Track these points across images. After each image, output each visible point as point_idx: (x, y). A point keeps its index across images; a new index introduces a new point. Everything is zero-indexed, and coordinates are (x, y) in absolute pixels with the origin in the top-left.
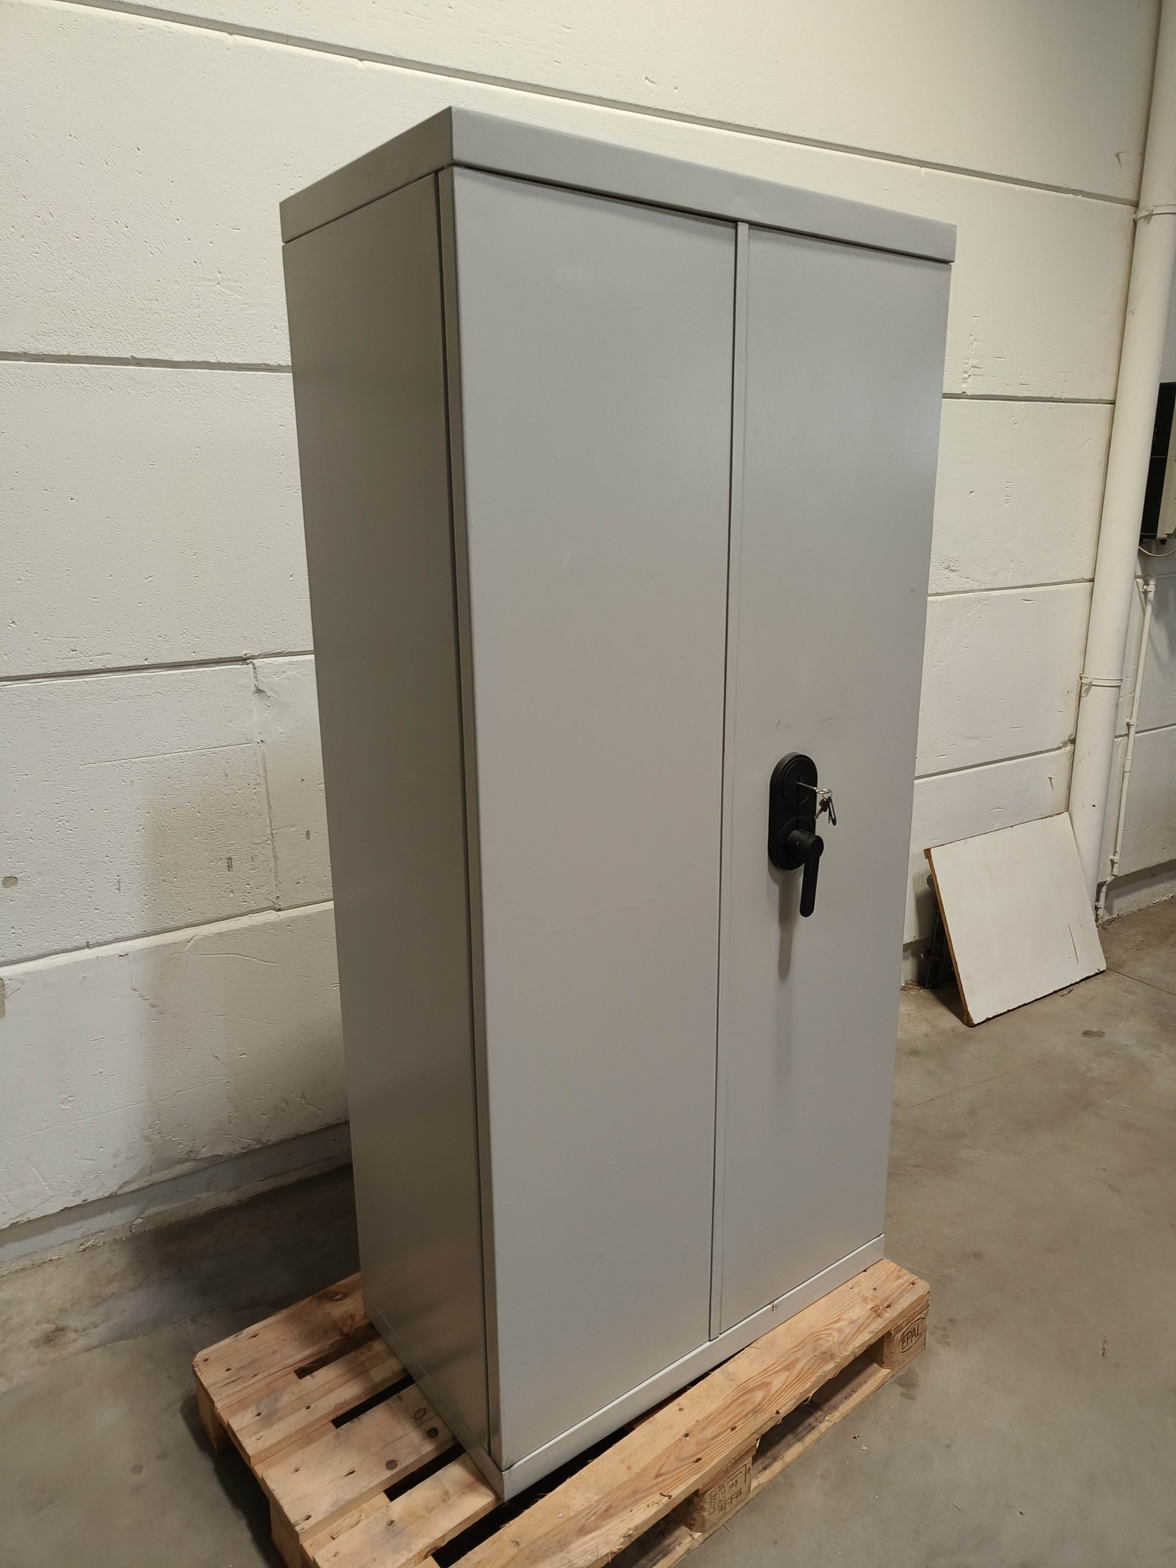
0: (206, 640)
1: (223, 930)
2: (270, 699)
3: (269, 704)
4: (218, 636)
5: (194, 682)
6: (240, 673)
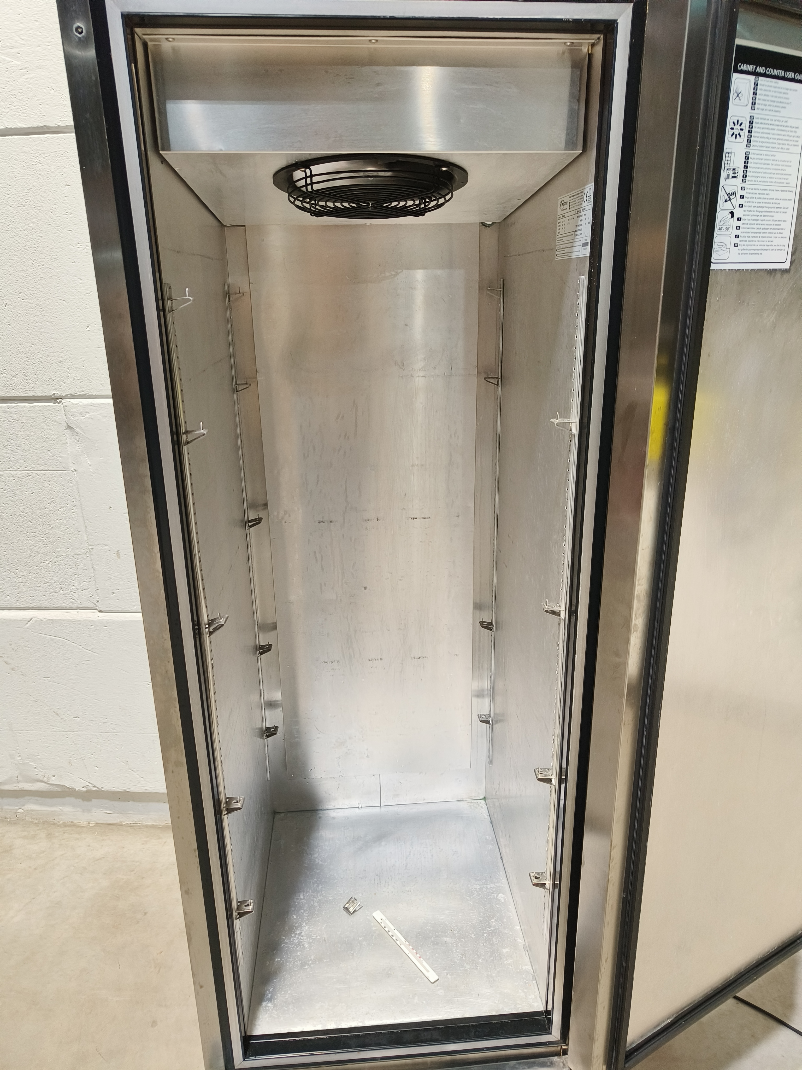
0: (22, 380)
1: (55, 618)
2: (78, 434)
3: (78, 439)
4: (31, 377)
5: (17, 414)
6: (53, 410)
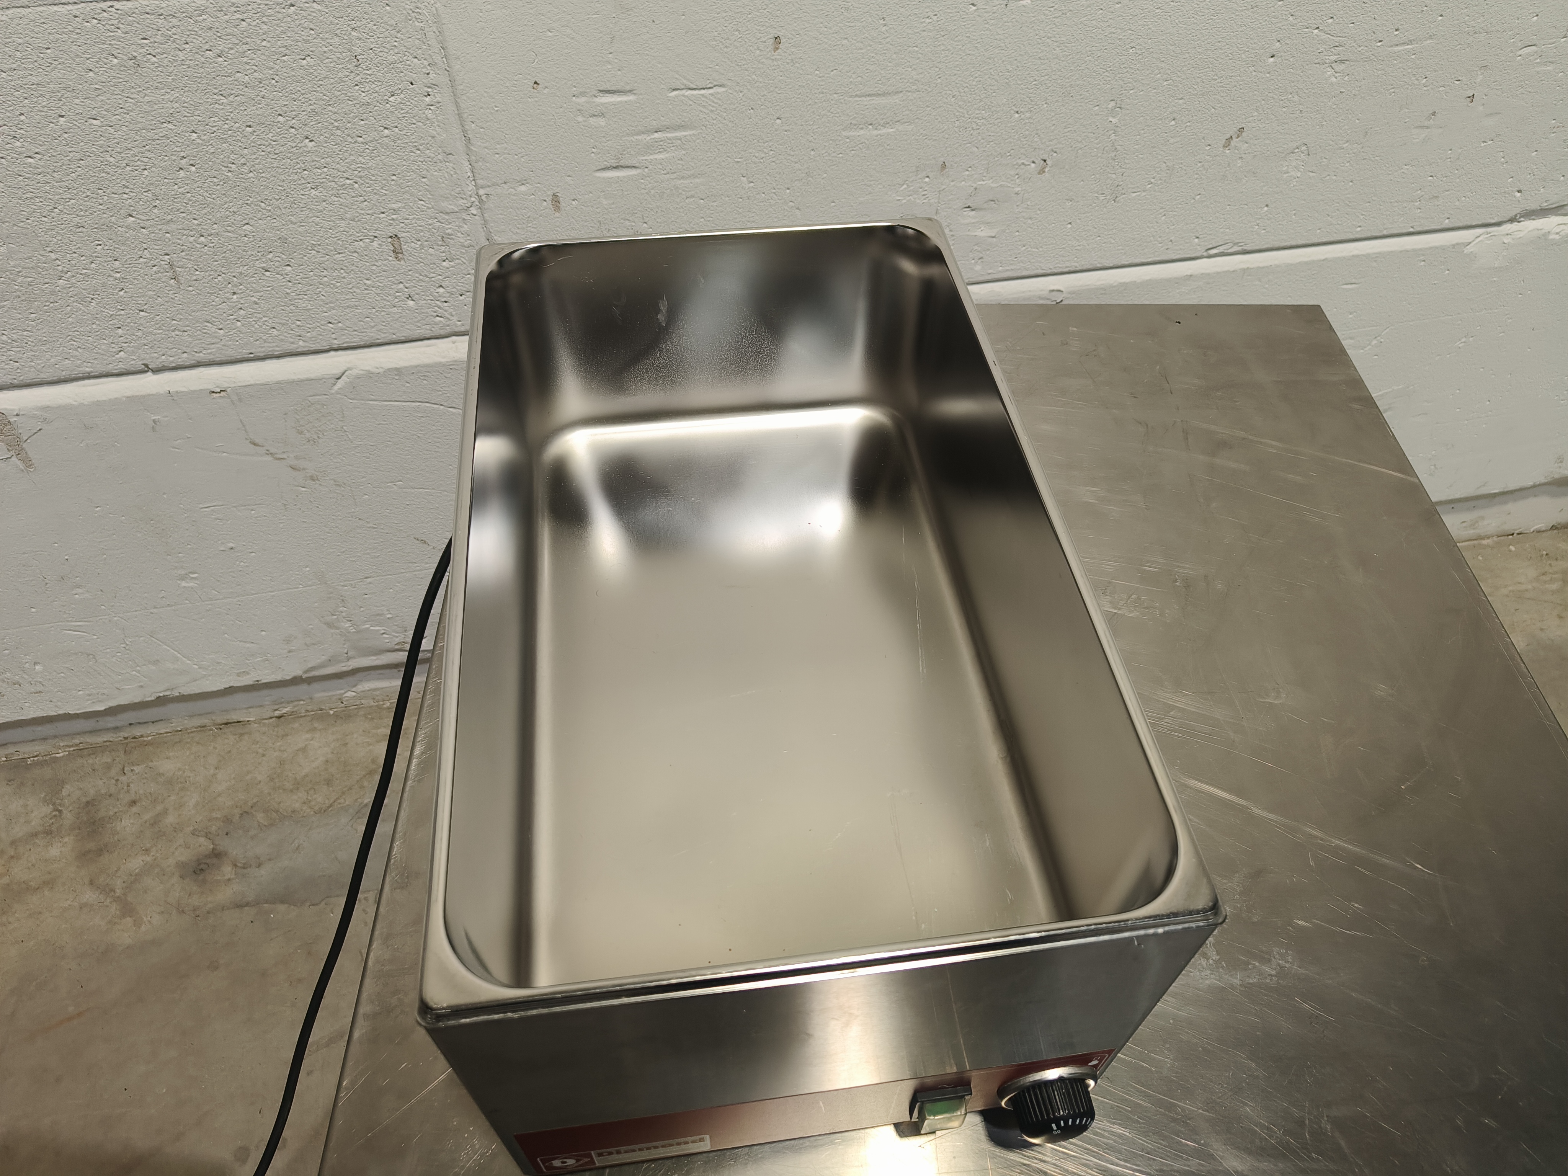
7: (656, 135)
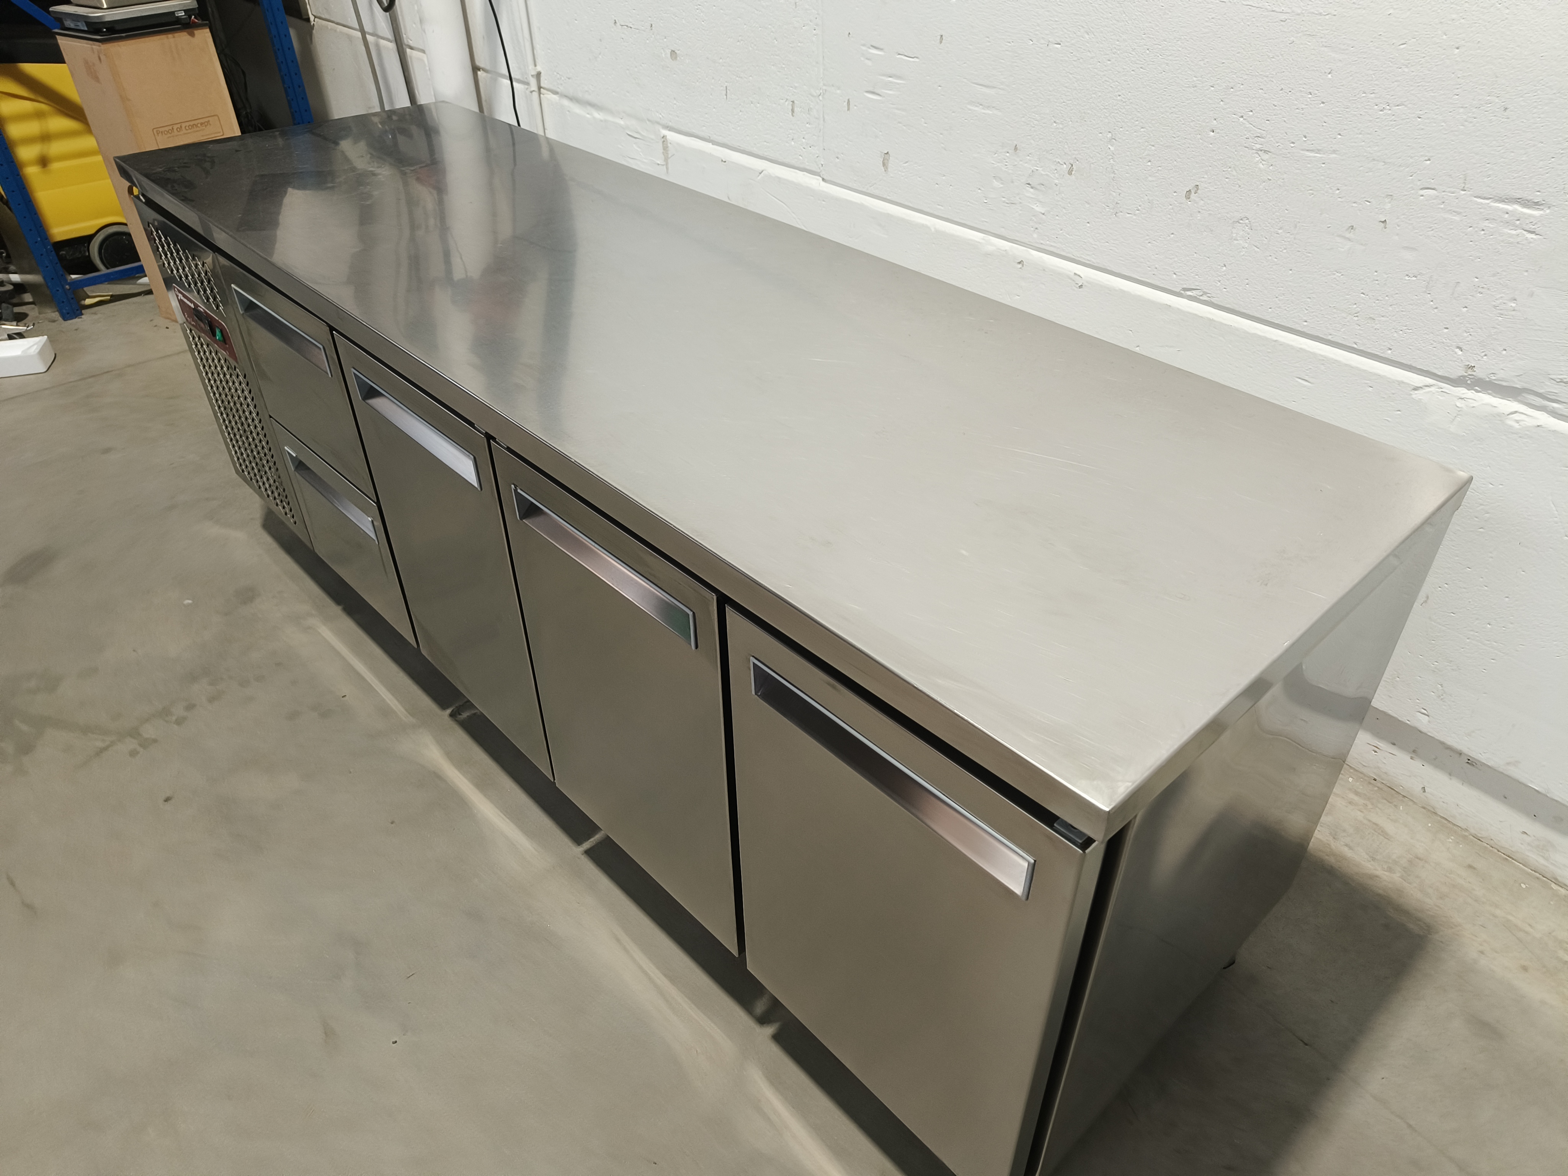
7: (890, 79)
